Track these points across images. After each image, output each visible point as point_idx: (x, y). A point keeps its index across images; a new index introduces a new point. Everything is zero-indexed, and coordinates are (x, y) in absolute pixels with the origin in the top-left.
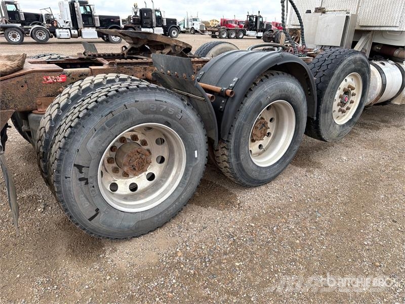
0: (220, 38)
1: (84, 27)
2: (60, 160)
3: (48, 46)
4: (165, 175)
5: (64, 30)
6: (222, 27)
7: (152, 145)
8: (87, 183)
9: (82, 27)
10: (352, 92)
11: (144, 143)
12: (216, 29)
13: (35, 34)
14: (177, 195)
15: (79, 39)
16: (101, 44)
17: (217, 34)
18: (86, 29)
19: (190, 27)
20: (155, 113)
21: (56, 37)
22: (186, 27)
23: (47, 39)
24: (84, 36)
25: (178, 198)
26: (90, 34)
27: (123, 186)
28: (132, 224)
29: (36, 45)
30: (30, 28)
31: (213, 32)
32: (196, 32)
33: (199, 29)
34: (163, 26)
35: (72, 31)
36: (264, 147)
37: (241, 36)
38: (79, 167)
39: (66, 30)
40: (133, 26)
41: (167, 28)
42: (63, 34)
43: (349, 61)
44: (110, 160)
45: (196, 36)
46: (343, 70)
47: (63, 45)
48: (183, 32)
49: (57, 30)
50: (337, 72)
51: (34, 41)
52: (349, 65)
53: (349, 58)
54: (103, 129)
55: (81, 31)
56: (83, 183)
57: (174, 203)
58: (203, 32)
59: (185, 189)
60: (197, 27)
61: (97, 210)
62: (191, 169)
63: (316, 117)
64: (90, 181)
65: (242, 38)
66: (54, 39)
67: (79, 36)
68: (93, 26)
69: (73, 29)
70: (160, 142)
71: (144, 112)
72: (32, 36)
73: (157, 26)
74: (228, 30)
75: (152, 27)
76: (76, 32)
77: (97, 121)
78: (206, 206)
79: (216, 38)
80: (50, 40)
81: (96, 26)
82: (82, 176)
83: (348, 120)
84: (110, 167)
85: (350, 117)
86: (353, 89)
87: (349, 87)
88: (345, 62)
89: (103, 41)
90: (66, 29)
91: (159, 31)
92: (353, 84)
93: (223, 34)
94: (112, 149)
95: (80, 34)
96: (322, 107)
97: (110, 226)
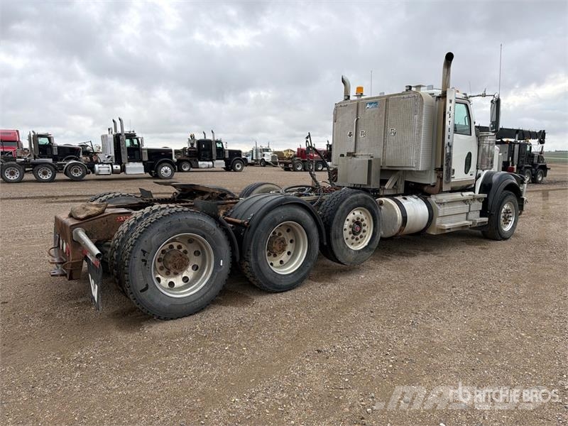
0: (294, 171)
1: (129, 161)
2: (130, 252)
3: (84, 183)
4: (196, 278)
5: (105, 165)
6: (297, 158)
7: (190, 255)
8: (145, 264)
9: (126, 161)
10: (363, 223)
11: (185, 252)
12: (289, 161)
13: (70, 170)
14: (203, 292)
15: (122, 175)
16: (148, 180)
17: (290, 166)
18: (131, 163)
19: (260, 158)
20: (197, 227)
21: (93, 172)
22: (254, 158)
23: (83, 176)
24: (128, 172)
25: (204, 295)
26: (136, 168)
27: (165, 281)
28: (167, 305)
29: (70, 183)
30: (65, 164)
31: (286, 164)
32: (267, 164)
33: (270, 160)
34: (224, 159)
35: (114, 167)
36: (285, 263)
37: (320, 169)
38: (144, 252)
39: (107, 166)
40: (188, 159)
41: (230, 161)
42: (102, 169)
43: (352, 198)
44: (159, 260)
45: (267, 168)
46: (346, 206)
47: (102, 182)
48: (252, 165)
49: (96, 166)
50: (341, 207)
51: (68, 178)
52: (352, 202)
53: (350, 197)
54: (164, 231)
55: (124, 166)
56: (144, 263)
57: (200, 298)
58: (275, 164)
59: (210, 289)
60: (268, 158)
61: (147, 285)
62: (216, 274)
63: (327, 242)
64: (148, 263)
65: (321, 170)
66: (92, 176)
67: (121, 172)
68: (140, 160)
69: (115, 164)
70: (197, 253)
71: (190, 225)
72: (66, 174)
73: (217, 159)
74: (303, 161)
75: (211, 160)
76: (119, 167)
77: (160, 226)
78: (226, 305)
79: (290, 171)
80: (87, 177)
81: (144, 160)
82: (144, 258)
83: (363, 247)
84: (158, 265)
85: (366, 244)
86: (362, 220)
87: (358, 219)
88: (347, 200)
89: (150, 176)
90: (107, 164)
91: (220, 164)
92: (363, 216)
93: (298, 167)
94: (163, 252)
95: (123, 169)
96: (332, 234)
97: (152, 301)
